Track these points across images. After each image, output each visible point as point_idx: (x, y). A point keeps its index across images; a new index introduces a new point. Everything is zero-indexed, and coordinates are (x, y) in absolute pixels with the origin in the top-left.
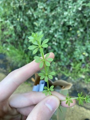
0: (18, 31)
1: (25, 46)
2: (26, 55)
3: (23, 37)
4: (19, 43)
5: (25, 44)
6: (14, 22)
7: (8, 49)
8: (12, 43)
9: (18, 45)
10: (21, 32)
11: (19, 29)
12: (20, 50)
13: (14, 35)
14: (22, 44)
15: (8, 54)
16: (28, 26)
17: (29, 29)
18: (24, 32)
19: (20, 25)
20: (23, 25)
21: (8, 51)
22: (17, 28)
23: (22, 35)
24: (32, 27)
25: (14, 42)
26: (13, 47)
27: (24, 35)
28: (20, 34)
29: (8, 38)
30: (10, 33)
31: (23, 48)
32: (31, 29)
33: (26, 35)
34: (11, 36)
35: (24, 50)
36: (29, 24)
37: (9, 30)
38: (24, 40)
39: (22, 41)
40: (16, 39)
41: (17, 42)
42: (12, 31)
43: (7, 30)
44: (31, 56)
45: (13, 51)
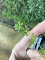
0: (19, 7)
1: (23, 15)
2: (23, 20)
3: (22, 10)
4: (20, 13)
5: (23, 14)
6: (17, 2)
7: (15, 17)
8: (16, 14)
9: (19, 14)
10: (21, 8)
11: (19, 6)
12: (20, 17)
13: (17, 9)
14: (21, 14)
15: (15, 19)
16: (24, 4)
17: (25, 6)
18: (22, 7)
19: (20, 4)
20: (21, 4)
21: (15, 18)
22: (18, 6)
23: (21, 9)
24: (26, 4)
25: (17, 13)
26: (17, 16)
27: (22, 9)
28: (20, 9)
29: (14, 12)
30: (15, 9)
31: (22, 16)
32: (25, 5)
33: (23, 9)
34: (15, 10)
35: (23, 17)
36: (24, 3)
37: (14, 7)
38: (22, 12)
39: (21, 12)
40: (18, 12)
41: (19, 13)
42: (16, 7)
43: (14, 8)
44: (26, 20)
45: (17, 18)
